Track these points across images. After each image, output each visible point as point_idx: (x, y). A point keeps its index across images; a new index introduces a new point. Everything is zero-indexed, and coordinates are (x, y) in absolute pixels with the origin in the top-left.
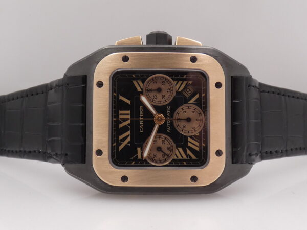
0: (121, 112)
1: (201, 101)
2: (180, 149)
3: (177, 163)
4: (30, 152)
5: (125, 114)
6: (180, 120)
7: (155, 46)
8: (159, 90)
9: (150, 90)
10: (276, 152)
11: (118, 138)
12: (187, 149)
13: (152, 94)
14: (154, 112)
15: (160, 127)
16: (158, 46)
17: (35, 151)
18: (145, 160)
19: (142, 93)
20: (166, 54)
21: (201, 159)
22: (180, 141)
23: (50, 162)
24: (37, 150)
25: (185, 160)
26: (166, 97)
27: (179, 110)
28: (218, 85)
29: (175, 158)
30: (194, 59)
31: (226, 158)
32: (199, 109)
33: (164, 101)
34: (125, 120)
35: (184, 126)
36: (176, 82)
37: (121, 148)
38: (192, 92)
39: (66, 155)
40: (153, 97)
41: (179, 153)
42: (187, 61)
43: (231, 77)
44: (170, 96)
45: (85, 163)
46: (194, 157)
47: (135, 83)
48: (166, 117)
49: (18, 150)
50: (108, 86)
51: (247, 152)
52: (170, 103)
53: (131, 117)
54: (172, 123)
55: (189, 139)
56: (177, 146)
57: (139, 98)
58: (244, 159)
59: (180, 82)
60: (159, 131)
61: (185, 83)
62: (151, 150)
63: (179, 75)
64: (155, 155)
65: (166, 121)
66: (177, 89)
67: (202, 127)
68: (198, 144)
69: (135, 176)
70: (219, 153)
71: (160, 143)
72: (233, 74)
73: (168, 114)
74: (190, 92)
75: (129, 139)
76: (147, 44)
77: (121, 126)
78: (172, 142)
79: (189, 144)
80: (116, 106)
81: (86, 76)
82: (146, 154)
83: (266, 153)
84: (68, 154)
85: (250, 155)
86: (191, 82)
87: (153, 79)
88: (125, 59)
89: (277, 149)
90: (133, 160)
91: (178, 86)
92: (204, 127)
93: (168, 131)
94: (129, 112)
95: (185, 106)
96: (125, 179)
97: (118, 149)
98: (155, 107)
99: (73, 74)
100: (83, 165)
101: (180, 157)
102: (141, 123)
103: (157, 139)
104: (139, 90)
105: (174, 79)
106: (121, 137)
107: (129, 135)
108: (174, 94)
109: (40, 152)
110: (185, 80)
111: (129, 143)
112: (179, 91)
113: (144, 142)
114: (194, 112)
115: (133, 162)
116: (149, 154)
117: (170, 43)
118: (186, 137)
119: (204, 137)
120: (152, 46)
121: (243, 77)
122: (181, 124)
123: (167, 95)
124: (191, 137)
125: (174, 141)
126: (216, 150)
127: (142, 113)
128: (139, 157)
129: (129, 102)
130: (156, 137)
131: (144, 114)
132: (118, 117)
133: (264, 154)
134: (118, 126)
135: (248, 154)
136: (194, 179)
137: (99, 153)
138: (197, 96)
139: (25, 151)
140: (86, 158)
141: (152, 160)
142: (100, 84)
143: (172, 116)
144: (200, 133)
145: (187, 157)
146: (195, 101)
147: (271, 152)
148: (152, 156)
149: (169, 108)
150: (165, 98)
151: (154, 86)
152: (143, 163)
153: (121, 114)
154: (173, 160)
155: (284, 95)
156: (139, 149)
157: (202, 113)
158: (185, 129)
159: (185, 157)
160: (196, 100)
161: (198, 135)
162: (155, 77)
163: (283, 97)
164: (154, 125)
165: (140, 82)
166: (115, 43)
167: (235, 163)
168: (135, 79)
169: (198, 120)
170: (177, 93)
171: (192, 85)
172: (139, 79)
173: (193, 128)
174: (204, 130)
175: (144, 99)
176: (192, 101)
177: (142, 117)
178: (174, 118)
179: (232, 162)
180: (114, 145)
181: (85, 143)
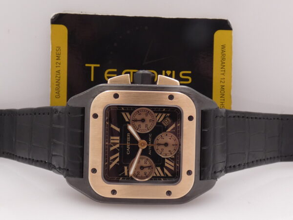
0: (112, 138)
1: (176, 131)
2: (159, 168)
3: (155, 180)
4: (38, 161)
5: (116, 139)
6: (159, 144)
7: (140, 85)
8: (143, 120)
9: (136, 121)
10: (239, 165)
11: (109, 158)
12: (164, 168)
13: (137, 124)
14: (138, 138)
15: (143, 150)
16: (142, 85)
17: (42, 161)
18: (131, 177)
19: (129, 123)
20: (149, 93)
21: (175, 176)
22: (159, 162)
23: (54, 172)
24: (43, 160)
25: (162, 177)
26: (149, 126)
27: (159, 137)
28: (190, 118)
29: (155, 175)
30: (171, 97)
31: (195, 176)
32: (175, 137)
33: (147, 130)
34: (115, 144)
35: (163, 149)
36: (156, 114)
37: (111, 166)
38: (170, 122)
39: (68, 170)
40: (138, 126)
41: (158, 171)
42: (166, 99)
43: (202, 111)
44: (152, 126)
45: (82, 177)
46: (169, 175)
47: (123, 114)
48: (148, 143)
49: (27, 157)
50: (102, 118)
51: (212, 170)
52: (151, 131)
53: (120, 142)
54: (153, 148)
55: (166, 160)
56: (157, 166)
57: (126, 128)
58: (210, 177)
59: (160, 115)
60: (142, 154)
61: (164, 115)
63: (157, 110)
64: (138, 173)
65: (148, 147)
66: (157, 120)
67: (177, 150)
68: (173, 164)
69: (123, 190)
70: (189, 173)
71: (143, 163)
72: (203, 108)
73: (150, 140)
74: (168, 122)
75: (118, 160)
77: (112, 149)
78: (153, 163)
79: (166, 165)
80: (108, 133)
81: (84, 108)
82: (131, 173)
83: (230, 167)
84: (69, 170)
85: (215, 172)
86: (168, 115)
87: (138, 111)
88: (116, 96)
89: (239, 163)
90: (121, 176)
91: (158, 118)
93: (150, 154)
94: (118, 138)
95: (163, 134)
96: (114, 192)
97: (109, 167)
98: (139, 134)
100: (81, 179)
101: (158, 175)
102: (128, 147)
103: (141, 160)
104: (127, 120)
105: (155, 112)
106: (112, 158)
107: (117, 157)
108: (155, 125)
109: (46, 162)
110: (164, 112)
111: (118, 162)
112: (159, 121)
113: (130, 162)
114: (170, 139)
115: (121, 178)
116: (134, 172)
118: (164, 158)
119: (177, 158)
120: (138, 85)
121: (211, 110)
122: (160, 148)
123: (149, 124)
124: (167, 159)
125: (154, 161)
126: (187, 170)
127: (128, 139)
128: (126, 174)
129: (118, 130)
130: (140, 158)
132: (109, 142)
133: (228, 168)
134: (109, 149)
135: (213, 172)
136: (169, 193)
137: (94, 171)
138: (174, 126)
139: (33, 160)
140: (84, 174)
141: (137, 177)
142: (95, 116)
143: (152, 143)
144: (175, 155)
145: (164, 174)
146: (172, 130)
147: (234, 166)
148: (136, 173)
149: (150, 135)
150: (147, 127)
151: (138, 117)
152: (129, 180)
153: (112, 140)
154: (153, 177)
155: (247, 118)
156: (126, 168)
157: (177, 139)
158: (165, 153)
159: (162, 175)
163: (247, 119)
164: (138, 148)
165: (128, 114)
167: (203, 180)
168: (123, 111)
169: (173, 145)
170: (158, 123)
171: (170, 117)
172: (127, 111)
173: (169, 151)
174: (178, 153)
175: (130, 128)
176: (169, 130)
177: (129, 142)
178: (154, 143)
179: (200, 179)
180: (106, 164)
181: (83, 162)
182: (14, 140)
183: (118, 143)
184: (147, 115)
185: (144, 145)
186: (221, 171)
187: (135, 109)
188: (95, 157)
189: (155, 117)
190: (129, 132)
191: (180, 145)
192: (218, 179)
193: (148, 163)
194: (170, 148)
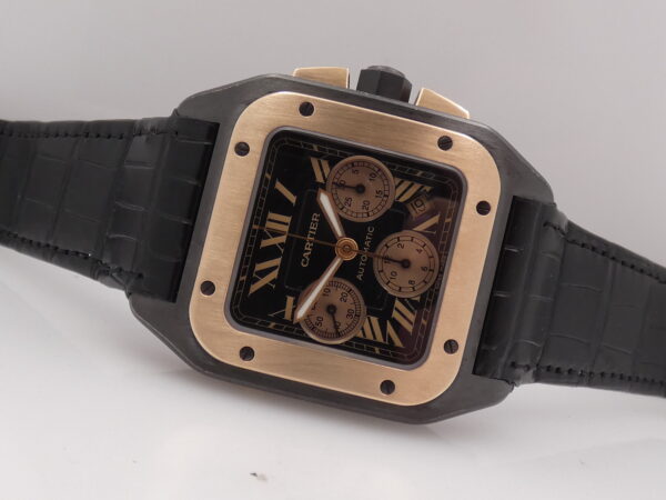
0: (271, 216)
1: (439, 234)
2: (374, 320)
3: (361, 347)
4: (67, 252)
5: (280, 223)
6: (387, 259)
7: (372, 96)
8: (360, 189)
9: (342, 186)
10: (570, 371)
11: (253, 267)
12: (388, 323)
13: (343, 195)
14: (338, 231)
15: (344, 265)
16: (378, 97)
17: (77, 253)
18: (298, 325)
19: (323, 187)
20: (392, 119)
21: (410, 351)
22: (379, 303)
23: (102, 282)
24: (80, 251)
25: (379, 344)
26: (371, 207)
27: (391, 239)
28: (483, 208)
29: (360, 335)
30: (445, 143)
31: (464, 359)
32: (435, 250)
33: (365, 215)
34: (276, 234)
35: (394, 274)
36: (398, 181)
37: (254, 288)
38: (427, 208)
39: (140, 276)
40: (343, 201)
41: (371, 328)
42: (431, 144)
43: (514, 197)
44: (380, 208)
45: (174, 301)
46: (398, 343)
47: (314, 162)
48: (361, 246)
49: (43, 242)
50: (258, 156)
51: (510, 355)
52: (375, 221)
53: (290, 231)
54: (370, 262)
55: (398, 304)
56: (370, 313)
57: (315, 197)
58: (499, 371)
59: (407, 183)
60: (339, 273)
61: (416, 187)
62: (314, 307)
63: (406, 168)
64: (320, 320)
65: (358, 256)
66: (397, 195)
67: (430, 285)
68: (412, 318)
69: (270, 353)
70: (450, 346)
71: (335, 298)
72: (519, 193)
73: (367, 243)
74: (422, 208)
75: (274, 274)
76: (358, 88)
77: (265, 243)
79: (395, 314)
80: (264, 201)
81: (217, 125)
82: (301, 313)
83: (549, 368)
84: (145, 275)
85: (514, 365)
86: (428, 188)
87: (352, 164)
88: (306, 109)
89: (571, 367)
90: (273, 319)
91: (399, 191)
92: (433, 287)
93: (359, 277)
94: (288, 219)
95: (405, 235)
96: (247, 353)
97: (248, 289)
98: (343, 222)
99: (191, 114)
100: (171, 304)
101: (369, 336)
102: (308, 247)
103: (333, 289)
104: (320, 179)
105: (394, 175)
106: (260, 267)
107: (275, 267)
108: (389, 206)
109: (86, 257)
110: (419, 180)
111: (273, 282)
112: (401, 200)
113: (304, 288)
114: (420, 251)
115: (273, 324)
116: (308, 316)
117: (405, 98)
118: (393, 298)
119: (428, 303)
120: (366, 95)
121: (537, 203)
122: (389, 268)
123: (374, 202)
124: (402, 300)
125: (365, 301)
126: (446, 340)
127: (313, 228)
128: (288, 316)
129: (292, 199)
130: (330, 283)
131: (317, 231)
132: (263, 224)
133: (543, 371)
134: (259, 243)
135: (509, 363)
136: (388, 387)
137: (208, 288)
138: (435, 220)
139: (56, 248)
140: (179, 293)
141: (313, 329)
142: (242, 149)
143: (373, 248)
144: (423, 296)
145: (384, 338)
147: (558, 370)
148: (314, 320)
149: (371, 231)
150: (367, 209)
151: (351, 179)
152: (292, 331)
153: (270, 220)
154: (355, 338)
155: (613, 258)
156: (290, 300)
157: (437, 257)
158: (398, 284)
159: (380, 338)
160: (432, 228)
161: (418, 299)
162: (358, 162)
163: (611, 263)
164: (332, 257)
165: (325, 164)
166: (293, 73)
167: (480, 374)
168: (316, 155)
169: (424, 269)
170: (396, 204)
171: (429, 195)
172: (325, 157)
173: (411, 282)
174: (431, 293)
175: (325, 200)
176: (422, 227)
177: (312, 235)
178: (377, 253)
179: (474, 373)
180: (242, 278)
181: (184, 263)
182: (19, 197)
183: (285, 233)
184: (372, 177)
185: (350, 251)
186: (527, 368)
187: (346, 156)
188: (218, 254)
189: (392, 187)
190: (319, 209)
191: (441, 272)
193: (350, 299)
194: (414, 275)
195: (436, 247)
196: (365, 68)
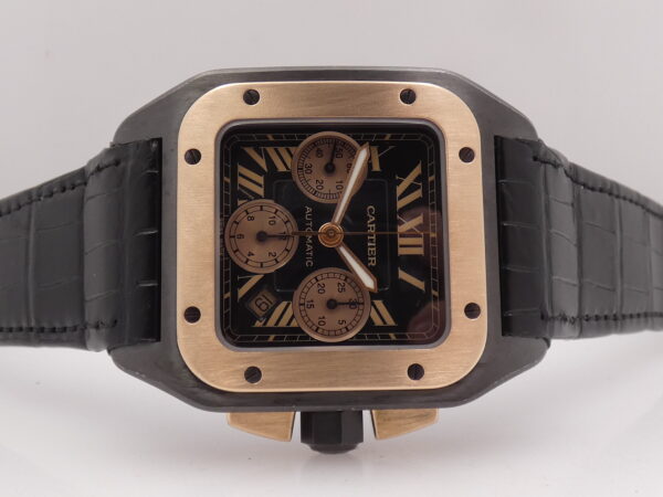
0: (419, 251)
1: (234, 277)
2: (281, 168)
3: (289, 137)
4: (601, 191)
5: (410, 246)
6: (284, 237)
7: (346, 408)
8: (332, 305)
9: (353, 304)
11: (425, 192)
12: (266, 169)
13: (349, 295)
14: (344, 252)
15: (329, 218)
18: (361, 144)
19: (373, 296)
20: (319, 386)
21: (234, 148)
22: (280, 187)
25: (270, 144)
26: (315, 288)
27: (284, 259)
29: (292, 149)
30: (253, 375)
31: (175, 150)
32: (235, 259)
33: (319, 278)
35: (272, 223)
36: (294, 324)
37: (417, 171)
38: (253, 303)
39: (535, 159)
40: (347, 287)
41: (283, 161)
42: (269, 370)
43: (158, 339)
44: (306, 290)
45: (496, 137)
46: (251, 151)
47: (390, 322)
48: (315, 238)
52: (307, 275)
53: (394, 239)
54: (302, 226)
55: (260, 191)
56: (288, 175)
57: (379, 283)
58: (132, 150)
59: (283, 323)
60: (333, 208)
61: (271, 323)
62: (349, 167)
63: (292, 337)
64: (339, 154)
65: (316, 228)
66: (290, 308)
67: (230, 221)
68: (241, 181)
71: (329, 185)
72: (155, 346)
73: (309, 247)
74: (259, 302)
75: (400, 189)
76: (361, 413)
77: (419, 220)
79: (260, 180)
80: (433, 267)
81: (504, 334)
82: (362, 156)
83: (74, 187)
84: (531, 159)
86: (258, 324)
87: (348, 330)
90: (390, 143)
92: (226, 220)
93: (309, 210)
94: (402, 251)
95: (272, 267)
96: (408, 97)
97: (424, 169)
98: (343, 264)
100: (498, 133)
101: (282, 150)
102: (372, 226)
103: (334, 190)
104: (379, 304)
105: (298, 330)
106: (417, 194)
107: (401, 198)
108: (297, 294)
110: (272, 330)
111: (400, 182)
112: (284, 304)
113: (365, 183)
114: (251, 254)
115: (387, 137)
116: (353, 154)
118: (268, 196)
119: (229, 198)
121: (132, 343)
122: (280, 228)
123: (313, 294)
124: (257, 196)
125: (296, 185)
126: (200, 163)
127: (372, 248)
128: (375, 149)
129: (402, 275)
130: (339, 196)
131: (367, 247)
132: (426, 238)
134: (425, 219)
136: (251, 98)
137: (466, 155)
138: (242, 292)
140: (493, 147)
141: (345, 143)
142: (472, 311)
143: (303, 240)
144: (235, 207)
145: (265, 150)
147: (64, 190)
148: (345, 153)
149: (309, 262)
150: (320, 286)
151: (346, 314)
152: (366, 133)
153: (420, 246)
154: (296, 144)
156: (376, 167)
157: (231, 253)
158: (269, 215)
160: (243, 282)
161: (240, 202)
162: (342, 334)
164: (343, 223)
165: (378, 322)
167: (153, 140)
168: (390, 329)
169: (241, 236)
170: (289, 297)
171: (255, 318)
172: (379, 329)
173: (252, 218)
174: (227, 213)
175: (368, 282)
176: (254, 280)
177: (371, 241)
178: (296, 238)
179: (160, 141)
180: (434, 177)
181: (497, 179)
183: (403, 236)
184: (322, 321)
185: (327, 232)
186: (99, 169)
187: (357, 336)
189: (298, 315)
190: (372, 271)
191: (222, 237)
192: (108, 146)
193: (313, 184)
194: (250, 227)
195: (233, 263)
196: (360, 445)
